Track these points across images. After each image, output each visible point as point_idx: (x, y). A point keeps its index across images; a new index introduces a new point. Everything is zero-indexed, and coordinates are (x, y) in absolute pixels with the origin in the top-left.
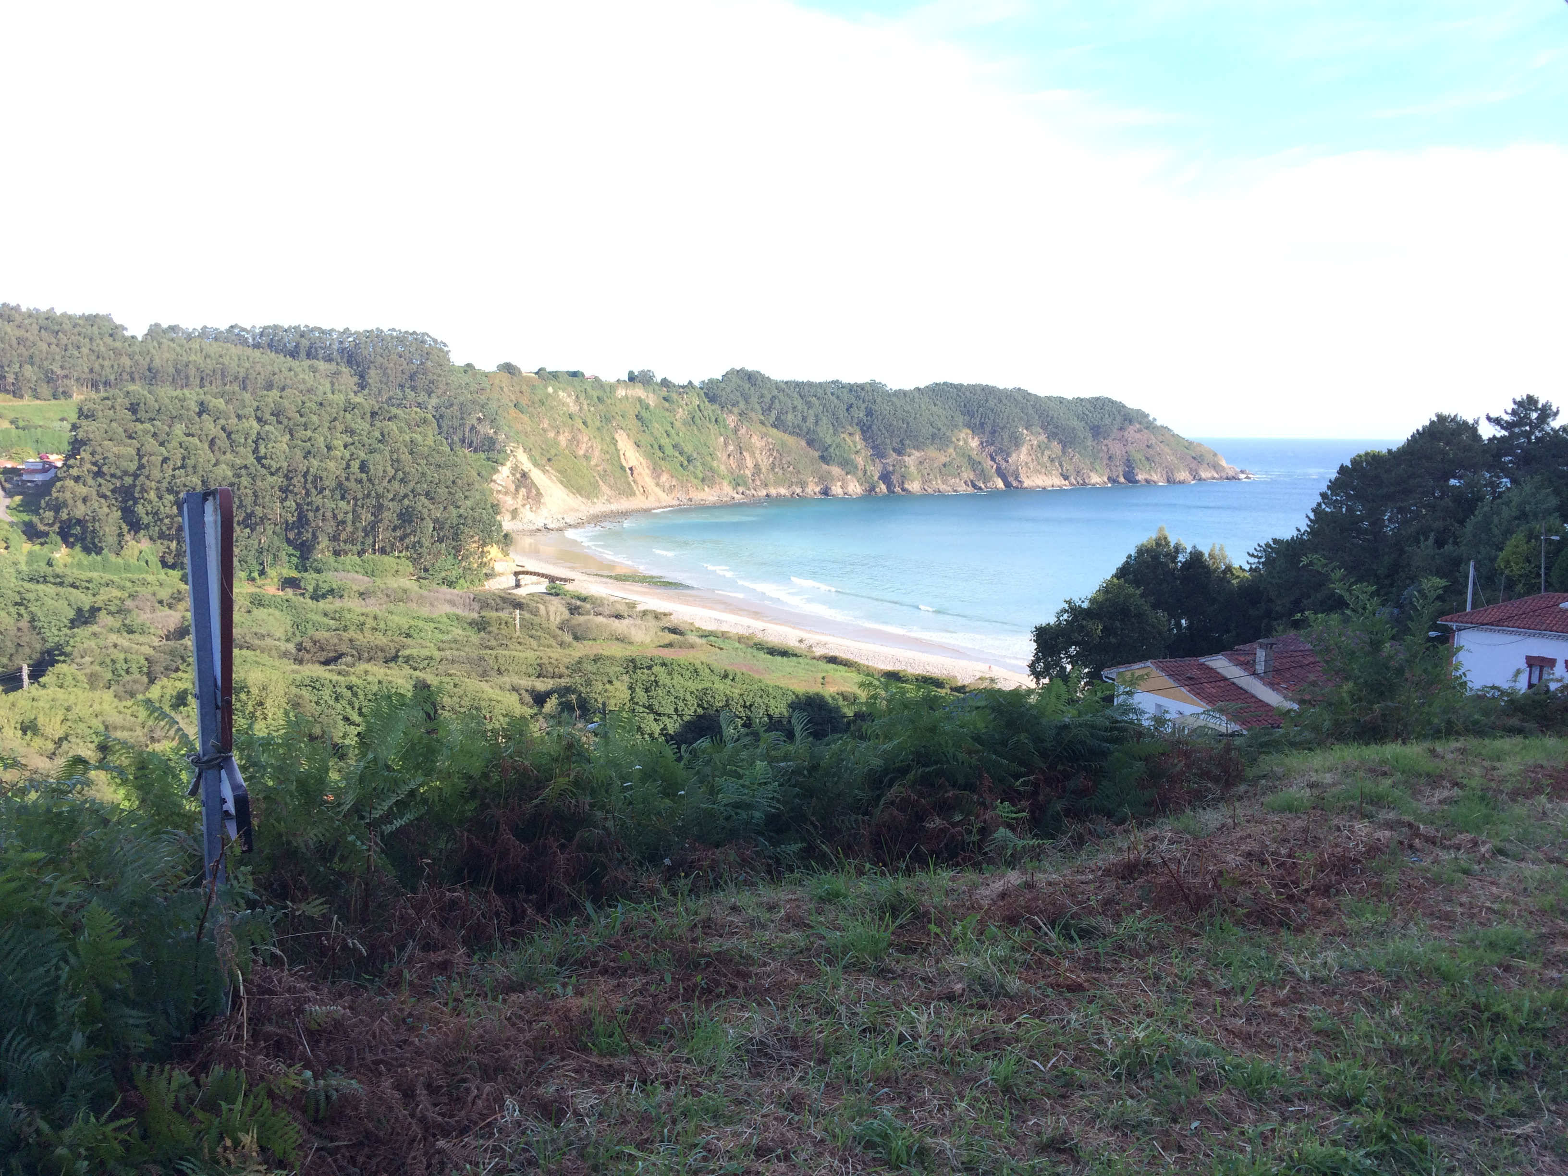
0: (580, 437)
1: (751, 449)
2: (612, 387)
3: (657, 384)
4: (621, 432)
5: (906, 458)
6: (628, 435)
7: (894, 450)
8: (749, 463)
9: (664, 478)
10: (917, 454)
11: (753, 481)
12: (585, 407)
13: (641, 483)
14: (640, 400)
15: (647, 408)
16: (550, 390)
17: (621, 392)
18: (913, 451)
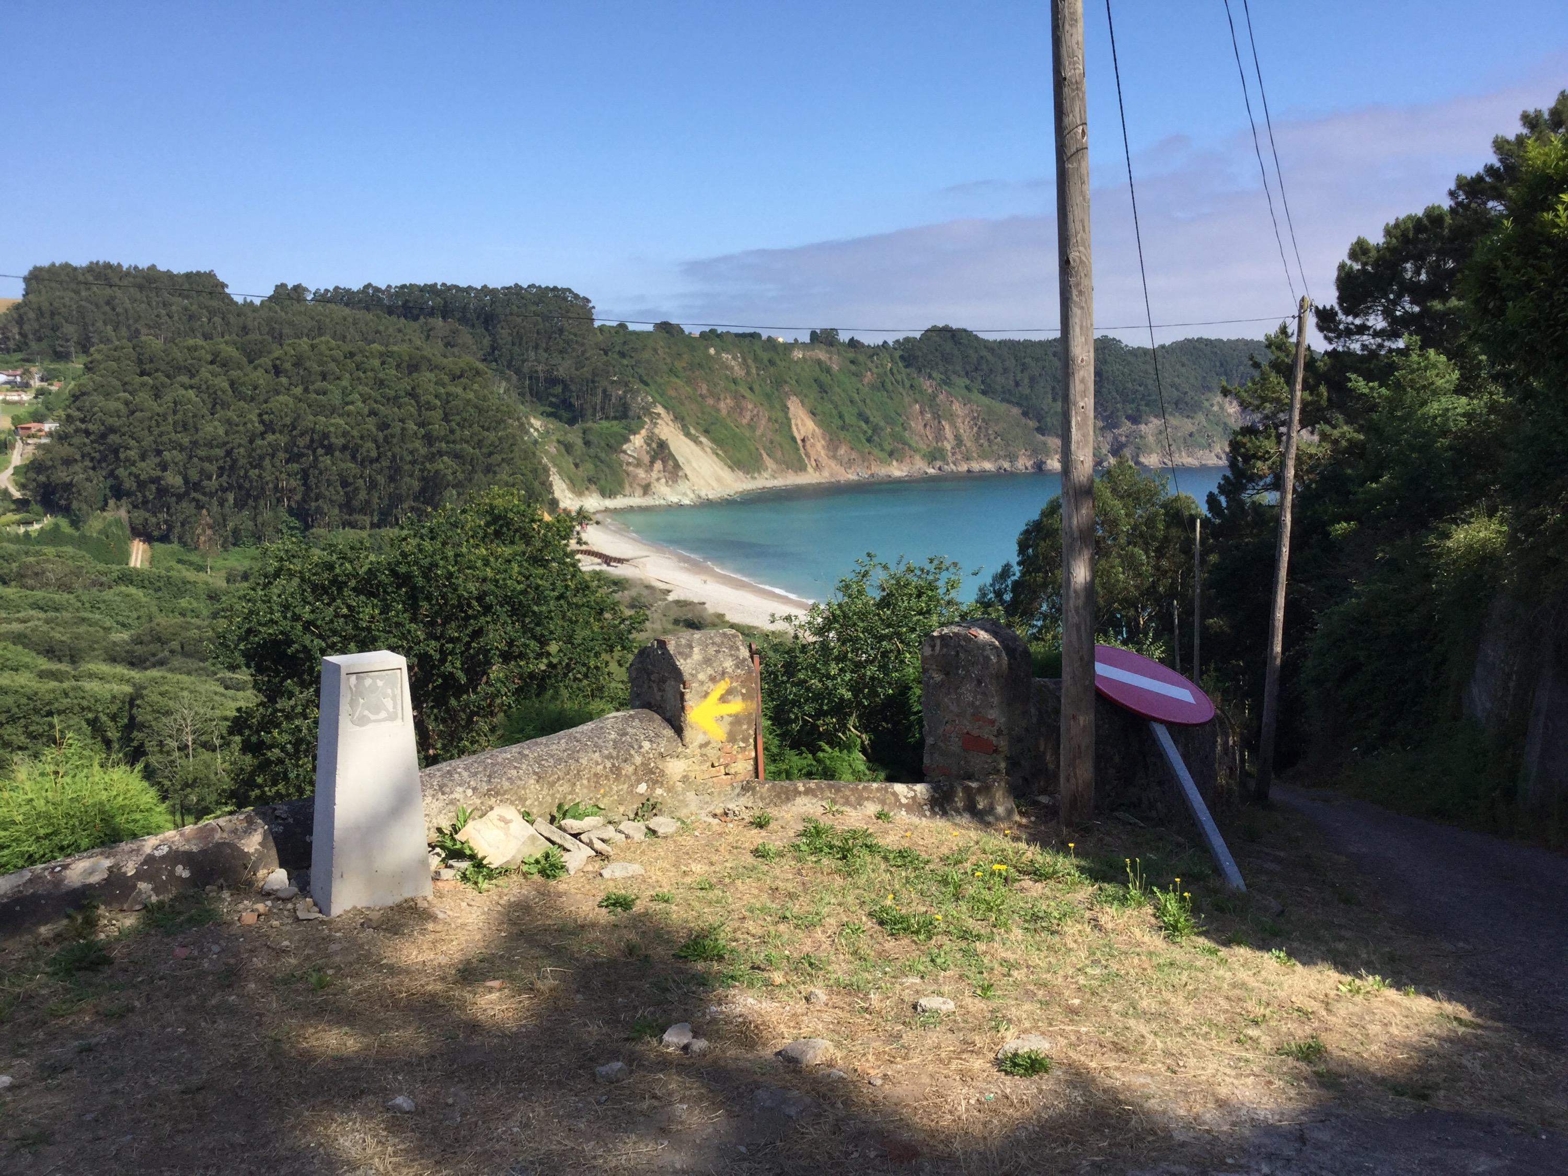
0: (744, 403)
1: (951, 417)
2: (789, 347)
3: (843, 344)
4: (794, 398)
5: (1143, 427)
6: (802, 402)
7: (1129, 418)
8: (948, 432)
9: (842, 451)
10: (1156, 422)
11: (953, 454)
12: (754, 371)
13: (813, 456)
14: (819, 362)
15: (828, 371)
16: (712, 351)
17: (798, 354)
18: (1152, 419)
